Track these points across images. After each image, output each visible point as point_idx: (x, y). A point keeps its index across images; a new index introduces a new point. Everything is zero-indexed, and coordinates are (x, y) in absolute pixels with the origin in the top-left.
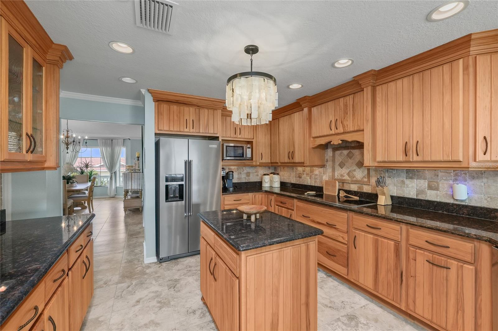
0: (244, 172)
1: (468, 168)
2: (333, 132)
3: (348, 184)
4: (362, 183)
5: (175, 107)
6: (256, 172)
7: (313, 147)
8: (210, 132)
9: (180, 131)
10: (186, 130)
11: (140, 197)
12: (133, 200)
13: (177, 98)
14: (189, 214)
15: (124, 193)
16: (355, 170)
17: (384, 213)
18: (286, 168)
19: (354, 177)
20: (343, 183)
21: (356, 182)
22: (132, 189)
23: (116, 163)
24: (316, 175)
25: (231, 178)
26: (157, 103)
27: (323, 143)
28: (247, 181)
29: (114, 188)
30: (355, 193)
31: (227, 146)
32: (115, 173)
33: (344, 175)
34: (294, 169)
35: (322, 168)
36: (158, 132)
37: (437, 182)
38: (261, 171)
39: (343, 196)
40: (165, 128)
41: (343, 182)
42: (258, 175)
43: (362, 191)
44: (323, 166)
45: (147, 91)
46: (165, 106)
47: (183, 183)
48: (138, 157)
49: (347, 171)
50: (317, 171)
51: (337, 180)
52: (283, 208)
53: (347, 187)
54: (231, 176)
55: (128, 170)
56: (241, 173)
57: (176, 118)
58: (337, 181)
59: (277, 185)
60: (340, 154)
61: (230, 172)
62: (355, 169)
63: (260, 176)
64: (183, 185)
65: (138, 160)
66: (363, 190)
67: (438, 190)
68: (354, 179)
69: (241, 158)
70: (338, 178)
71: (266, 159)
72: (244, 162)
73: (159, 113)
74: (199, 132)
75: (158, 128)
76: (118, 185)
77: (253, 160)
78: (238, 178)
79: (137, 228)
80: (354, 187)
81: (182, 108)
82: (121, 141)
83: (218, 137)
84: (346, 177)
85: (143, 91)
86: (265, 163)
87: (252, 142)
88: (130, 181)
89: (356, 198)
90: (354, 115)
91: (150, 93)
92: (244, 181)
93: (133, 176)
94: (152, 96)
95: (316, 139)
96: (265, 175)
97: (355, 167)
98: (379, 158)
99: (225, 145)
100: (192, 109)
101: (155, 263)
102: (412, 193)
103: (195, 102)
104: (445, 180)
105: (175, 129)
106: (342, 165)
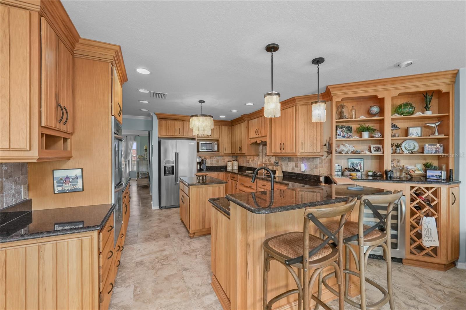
0: (215, 159)
1: (297, 156)
2: (257, 136)
5: (169, 122)
6: (223, 159)
7: (250, 144)
8: (190, 135)
9: (172, 136)
10: (176, 135)
11: (148, 177)
12: (143, 180)
13: (170, 117)
14: (177, 183)
15: (137, 174)
17: (278, 181)
18: (242, 157)
20: (266, 165)
21: (271, 165)
22: (142, 172)
23: (130, 153)
24: (256, 161)
25: (205, 163)
26: (159, 120)
27: (254, 142)
28: (217, 165)
29: (127, 172)
31: (201, 143)
32: (128, 161)
34: (245, 157)
35: (258, 156)
36: (160, 136)
37: (298, 163)
38: (227, 159)
40: (164, 133)
42: (224, 162)
44: (258, 155)
45: (154, 114)
46: (163, 122)
47: (174, 165)
48: (146, 149)
50: (256, 158)
52: (234, 181)
54: (205, 162)
55: (139, 159)
56: (212, 160)
57: (170, 128)
59: (236, 168)
61: (204, 159)
63: (225, 162)
64: (174, 166)
65: (146, 151)
68: (271, 163)
69: (211, 151)
71: (228, 151)
72: (213, 153)
73: (160, 126)
74: (184, 136)
75: (160, 134)
76: (130, 170)
77: (219, 152)
78: (211, 164)
79: (146, 196)
81: (173, 122)
82: (133, 137)
83: (195, 138)
84: (268, 162)
85: (152, 113)
86: (227, 153)
87: (219, 140)
88: (141, 166)
90: (264, 128)
91: (155, 114)
92: (215, 165)
93: (143, 162)
94: (157, 116)
95: (251, 139)
96: (229, 161)
98: (273, 152)
99: (200, 142)
100: (179, 122)
101: (158, 209)
103: (181, 118)
105: (169, 134)
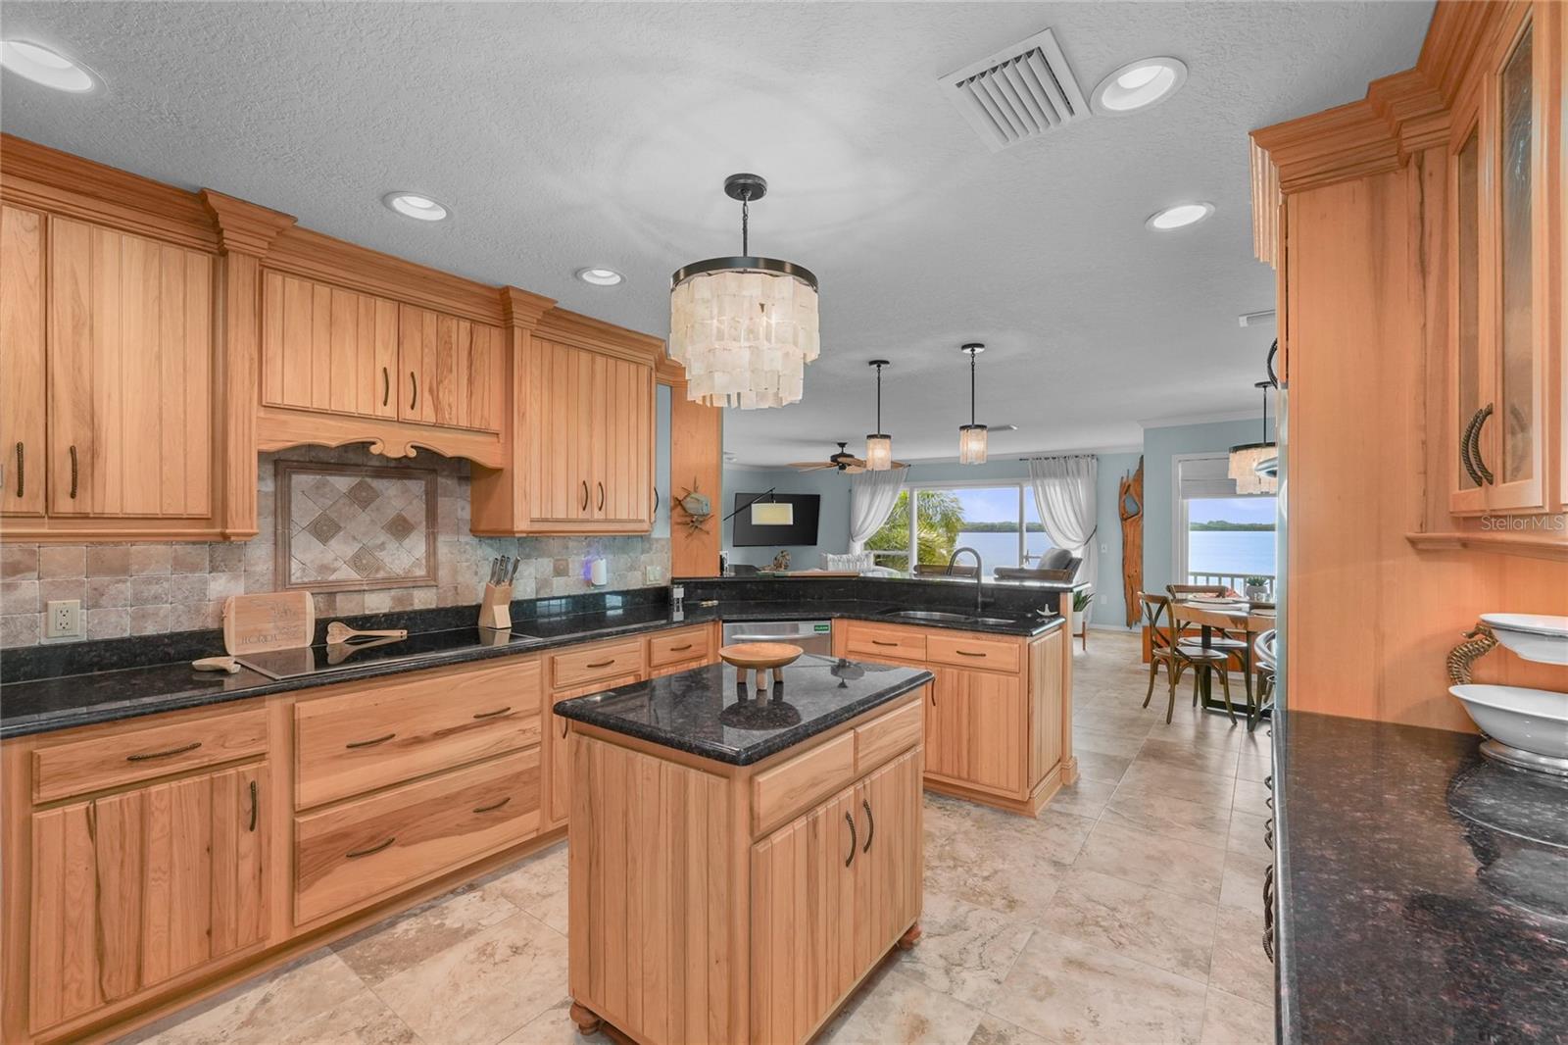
3: (356, 596)
4: (410, 584)
16: (382, 546)
19: (378, 570)
30: (390, 620)
33: (337, 564)
39: (341, 641)
41: (329, 593)
43: (409, 609)
49: (350, 550)
51: (304, 586)
53: (347, 607)
58: (308, 594)
60: (318, 488)
62: (383, 544)
66: (412, 605)
67: (567, 575)
70: (306, 580)
80: (378, 603)
89: (398, 634)
97: (383, 537)
102: (529, 590)
104: (576, 554)
106: (324, 530)
